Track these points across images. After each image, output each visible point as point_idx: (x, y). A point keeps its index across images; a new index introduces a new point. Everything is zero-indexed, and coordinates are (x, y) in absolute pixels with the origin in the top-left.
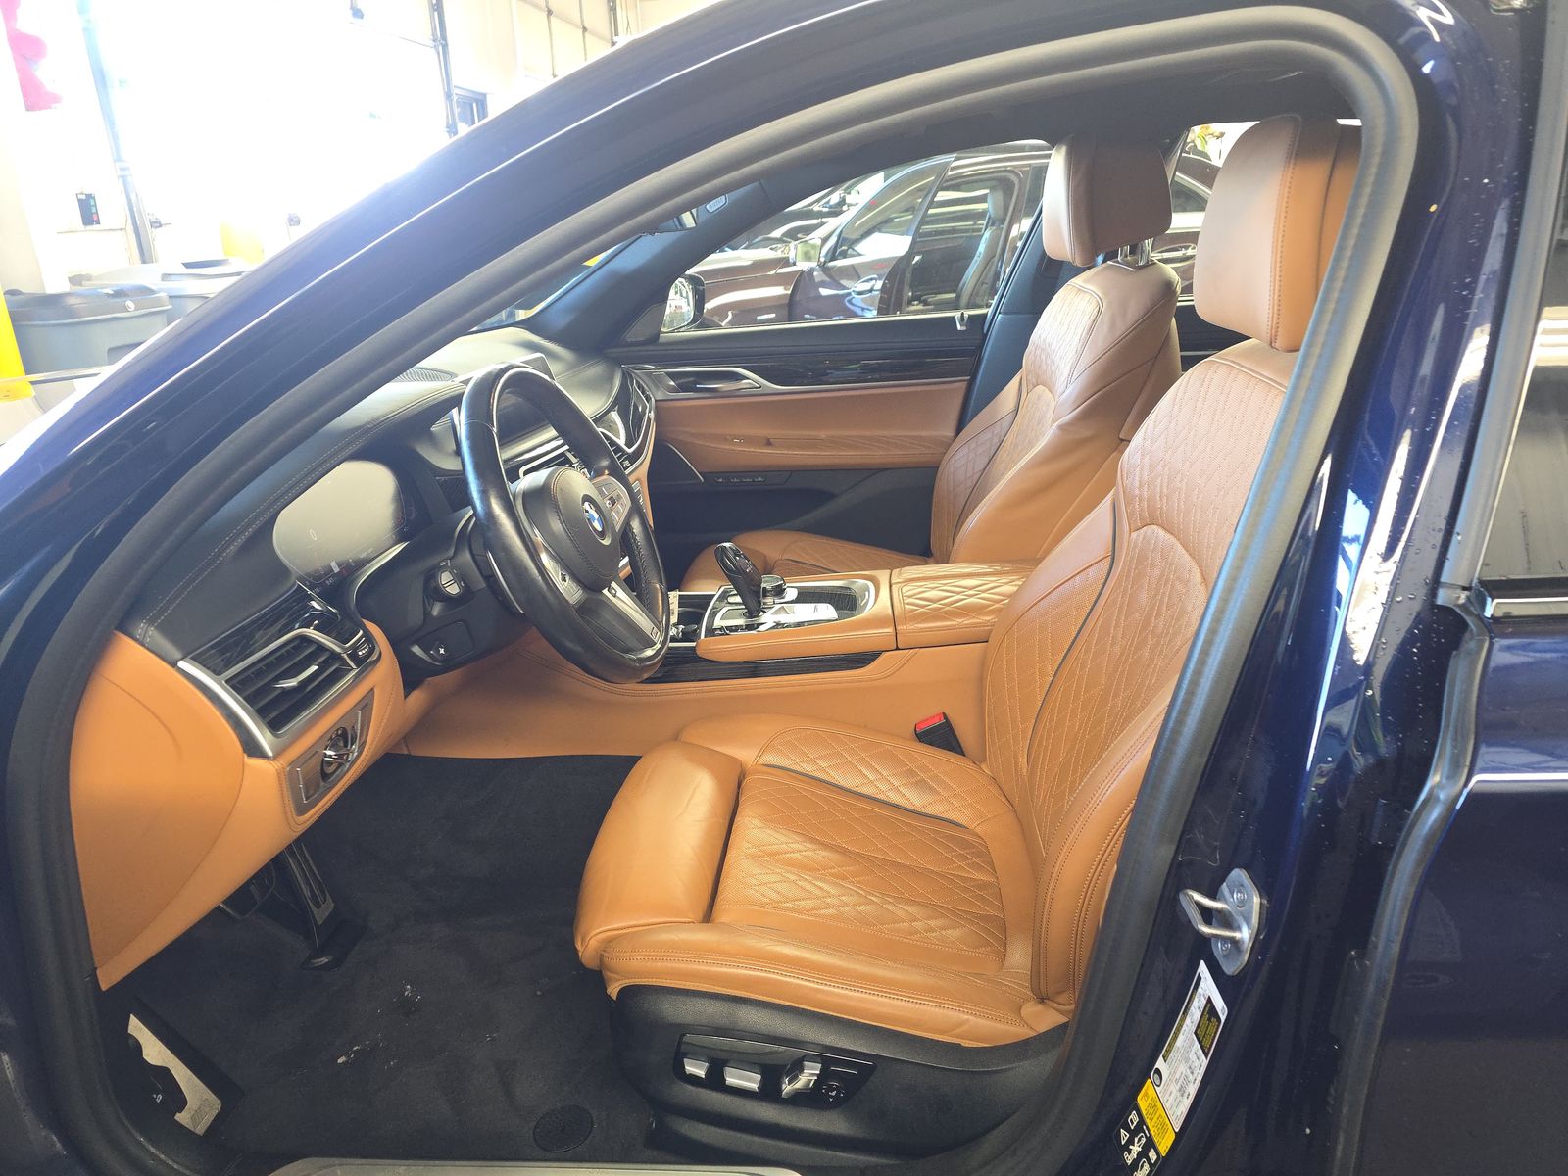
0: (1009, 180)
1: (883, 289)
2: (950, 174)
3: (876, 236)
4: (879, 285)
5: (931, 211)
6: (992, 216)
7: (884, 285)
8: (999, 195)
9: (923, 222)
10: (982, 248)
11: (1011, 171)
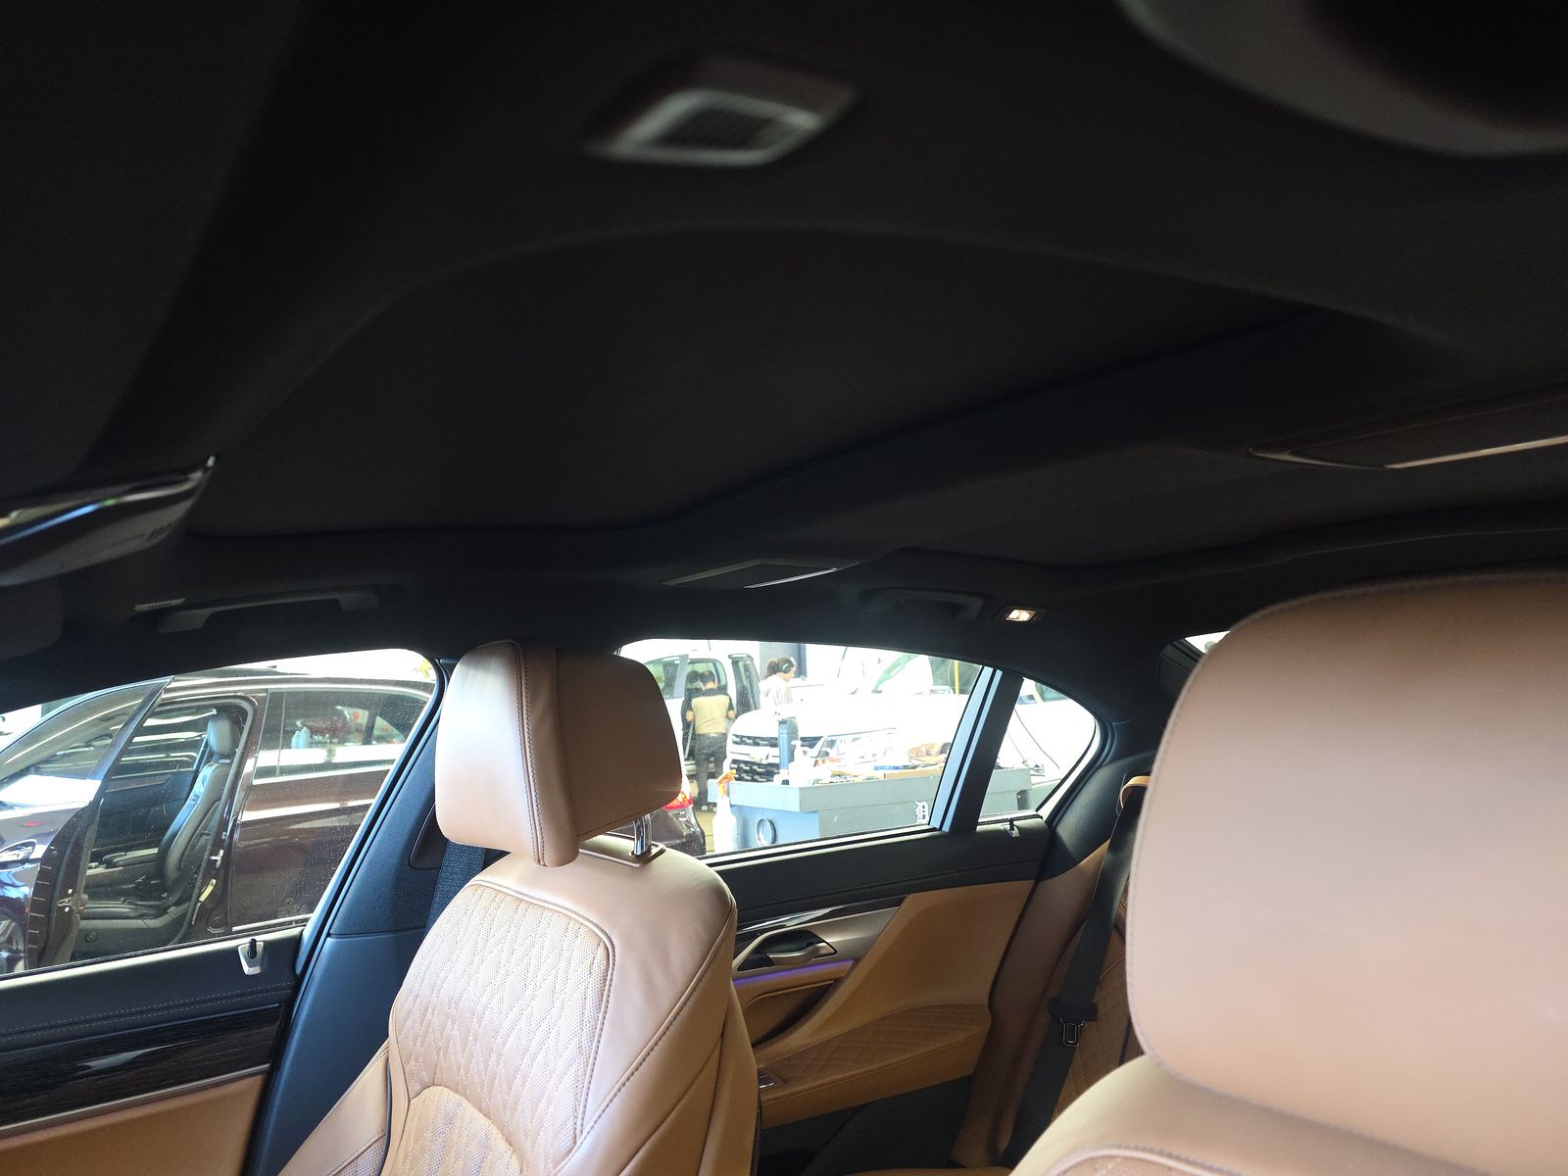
0: (241, 707)
1: (46, 859)
2: (164, 696)
3: (31, 779)
4: (39, 851)
5: (137, 739)
6: (215, 749)
7: (48, 851)
8: (224, 726)
9: (124, 752)
10: (199, 788)
11: (240, 697)
